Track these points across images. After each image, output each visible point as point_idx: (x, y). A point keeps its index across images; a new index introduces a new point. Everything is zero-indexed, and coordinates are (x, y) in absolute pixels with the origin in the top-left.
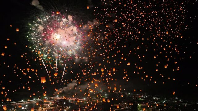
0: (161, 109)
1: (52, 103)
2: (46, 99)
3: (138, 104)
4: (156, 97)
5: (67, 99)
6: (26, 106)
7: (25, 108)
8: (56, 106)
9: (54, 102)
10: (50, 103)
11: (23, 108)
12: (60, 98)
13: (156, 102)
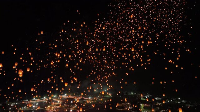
0: (164, 111)
1: (60, 102)
2: (55, 97)
3: (141, 105)
4: (158, 97)
5: (74, 98)
6: (37, 104)
7: (35, 106)
8: (63, 105)
9: (62, 101)
10: (59, 102)
11: (34, 106)
12: (67, 97)
13: (159, 103)
